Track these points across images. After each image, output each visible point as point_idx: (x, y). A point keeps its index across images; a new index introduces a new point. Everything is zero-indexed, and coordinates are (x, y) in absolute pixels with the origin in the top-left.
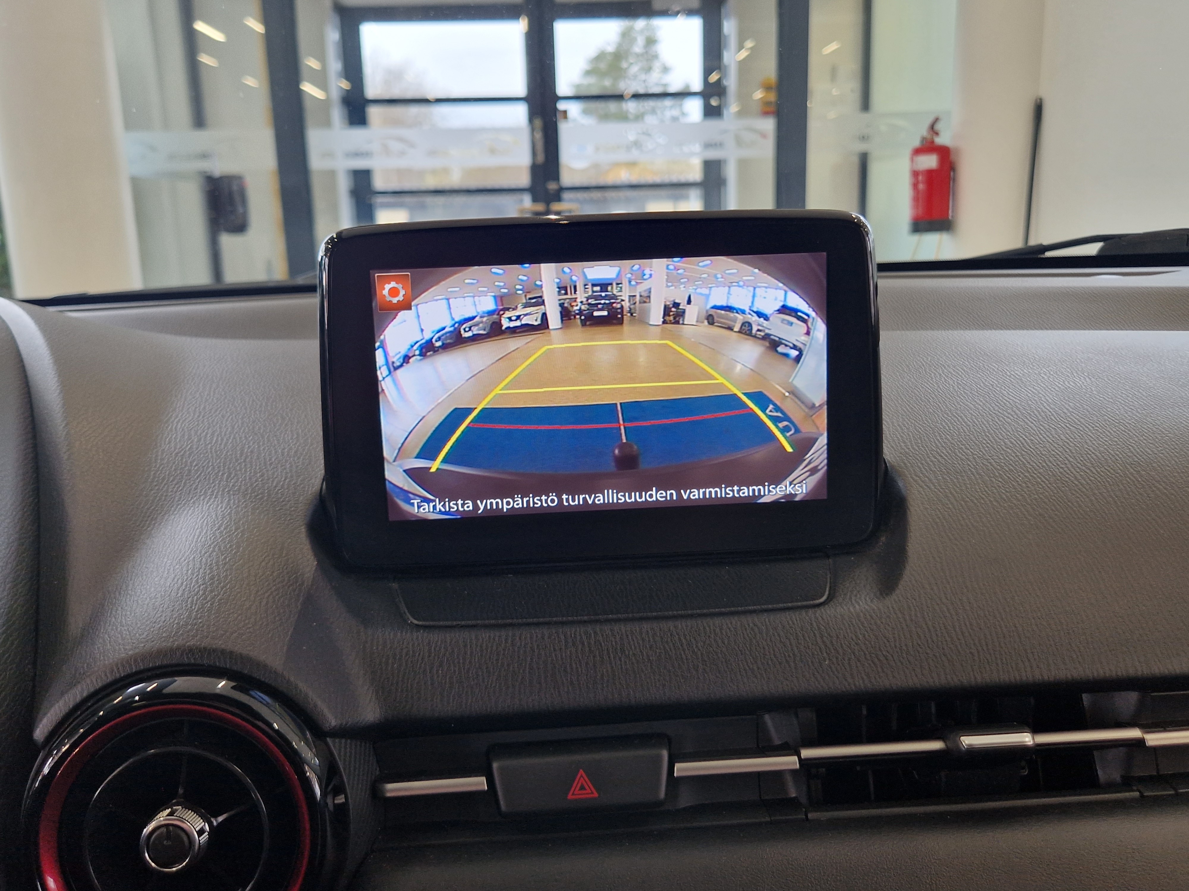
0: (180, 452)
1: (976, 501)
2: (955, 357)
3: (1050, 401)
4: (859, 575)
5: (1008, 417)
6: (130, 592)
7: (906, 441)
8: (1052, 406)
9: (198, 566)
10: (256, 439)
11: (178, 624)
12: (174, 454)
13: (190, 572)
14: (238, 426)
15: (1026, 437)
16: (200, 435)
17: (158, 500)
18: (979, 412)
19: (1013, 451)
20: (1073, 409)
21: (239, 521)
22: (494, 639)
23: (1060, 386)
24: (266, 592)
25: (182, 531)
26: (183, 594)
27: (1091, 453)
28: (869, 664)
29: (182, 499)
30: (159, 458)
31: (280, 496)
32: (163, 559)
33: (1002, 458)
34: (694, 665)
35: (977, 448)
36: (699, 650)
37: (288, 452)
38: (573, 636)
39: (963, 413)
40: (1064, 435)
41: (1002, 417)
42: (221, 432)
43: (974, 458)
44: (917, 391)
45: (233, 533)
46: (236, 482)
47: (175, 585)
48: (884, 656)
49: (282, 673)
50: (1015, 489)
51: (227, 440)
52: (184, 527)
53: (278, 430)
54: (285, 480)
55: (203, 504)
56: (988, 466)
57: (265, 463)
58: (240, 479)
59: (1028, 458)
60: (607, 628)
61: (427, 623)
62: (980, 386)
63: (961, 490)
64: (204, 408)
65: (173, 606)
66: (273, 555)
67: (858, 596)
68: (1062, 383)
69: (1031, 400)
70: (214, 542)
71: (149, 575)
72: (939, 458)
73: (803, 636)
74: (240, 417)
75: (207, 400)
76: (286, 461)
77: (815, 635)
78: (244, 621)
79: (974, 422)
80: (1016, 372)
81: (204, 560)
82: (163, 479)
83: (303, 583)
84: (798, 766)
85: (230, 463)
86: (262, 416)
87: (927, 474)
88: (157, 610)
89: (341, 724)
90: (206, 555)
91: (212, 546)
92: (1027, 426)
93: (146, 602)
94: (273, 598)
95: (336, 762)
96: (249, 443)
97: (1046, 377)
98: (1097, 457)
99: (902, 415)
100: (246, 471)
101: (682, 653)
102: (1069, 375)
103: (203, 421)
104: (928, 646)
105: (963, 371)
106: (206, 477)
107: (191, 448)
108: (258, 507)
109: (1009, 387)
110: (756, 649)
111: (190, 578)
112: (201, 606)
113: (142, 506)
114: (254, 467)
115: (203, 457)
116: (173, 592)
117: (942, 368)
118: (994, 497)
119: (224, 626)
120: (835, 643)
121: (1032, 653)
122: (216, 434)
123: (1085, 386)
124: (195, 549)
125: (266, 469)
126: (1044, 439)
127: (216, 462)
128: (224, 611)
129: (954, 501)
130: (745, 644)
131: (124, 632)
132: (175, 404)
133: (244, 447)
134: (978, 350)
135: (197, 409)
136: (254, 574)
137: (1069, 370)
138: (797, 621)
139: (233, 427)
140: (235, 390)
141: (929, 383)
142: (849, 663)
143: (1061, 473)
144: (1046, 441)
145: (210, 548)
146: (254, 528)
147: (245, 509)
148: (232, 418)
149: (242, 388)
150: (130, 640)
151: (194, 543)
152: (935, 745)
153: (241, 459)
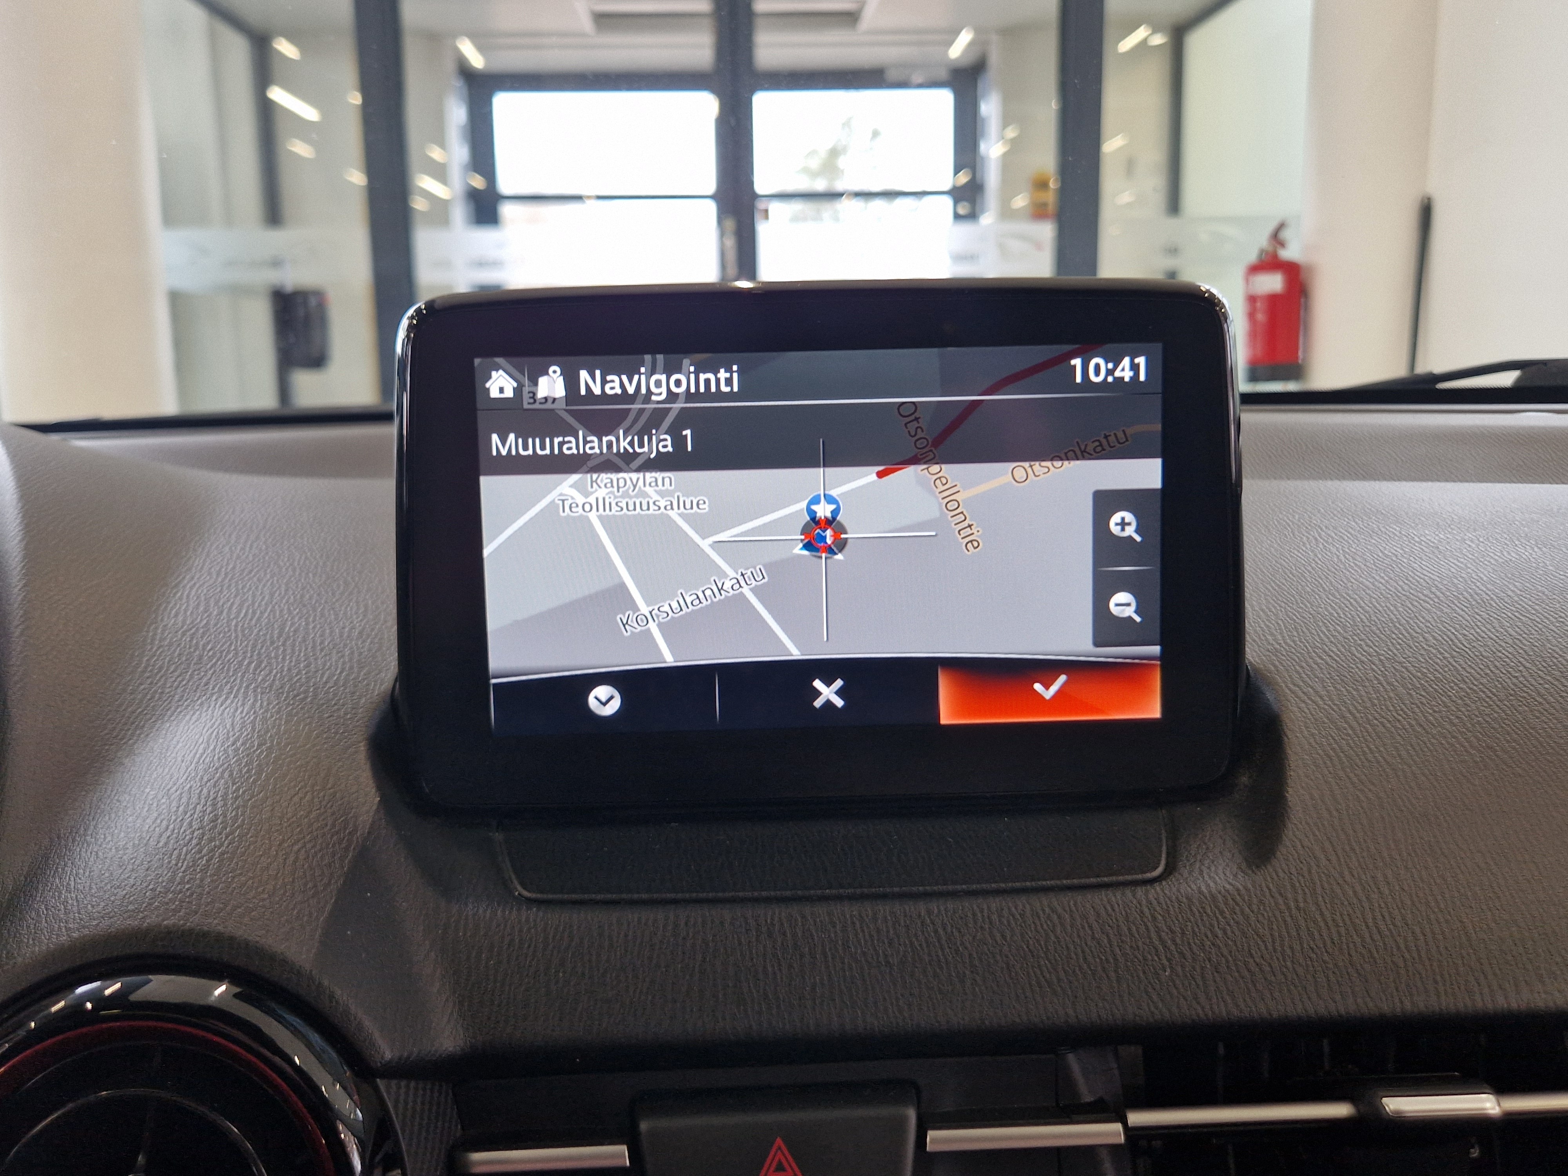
0: (191, 629)
1: (1388, 725)
2: (1334, 515)
3: (1485, 578)
4: (1210, 836)
5: (1425, 602)
6: (88, 838)
7: (1275, 633)
8: (1488, 586)
9: (194, 800)
10: (305, 611)
11: (154, 890)
12: (180, 632)
13: (181, 809)
14: (280, 594)
15: (1456, 631)
16: (223, 606)
17: (149, 699)
18: (1381, 593)
19: (1439, 651)
20: (1521, 591)
21: (266, 733)
22: (646, 924)
23: (1496, 557)
24: (296, 843)
25: (178, 747)
26: (166, 844)
27: (1557, 656)
28: (1234, 978)
29: (184, 699)
30: (158, 638)
31: (331, 696)
32: (145, 789)
33: (1423, 660)
34: (958, 972)
35: (1383, 645)
36: (966, 948)
37: (350, 631)
38: (768, 921)
39: (1357, 594)
40: (1513, 629)
41: (1417, 601)
42: (253, 603)
43: (1380, 660)
45: (254, 751)
46: (267, 676)
47: (157, 829)
48: (1257, 964)
49: (311, 973)
50: (1446, 706)
51: (261, 613)
52: (181, 740)
53: (337, 600)
54: (341, 673)
55: (214, 707)
56: (1403, 672)
57: (314, 647)
58: (275, 671)
59: (1462, 662)
60: (821, 910)
61: (544, 897)
62: (1378, 556)
63: (1366, 708)
64: (234, 568)
65: (149, 862)
66: (313, 786)
67: (1213, 869)
68: (1499, 554)
69: (1456, 578)
70: (223, 764)
71: (120, 813)
72: (1328, 659)
73: (1129, 929)
74: (285, 581)
75: (238, 557)
76: (345, 645)
77: (1148, 929)
78: (257, 888)
79: (1375, 607)
80: (1428, 537)
81: (205, 791)
82: (161, 668)
83: (355, 830)
84: (1122, 1139)
85: (262, 647)
86: (317, 580)
87: (1310, 683)
88: (124, 867)
89: (401, 1059)
90: (209, 784)
91: (221, 770)
92: (1455, 615)
93: (110, 855)
94: (306, 852)
95: (390, 1118)
96: (292, 618)
97: (1474, 546)
99: (1265, 595)
100: (284, 659)
101: (940, 952)
102: (1508, 543)
103: (230, 586)
104: (1327, 952)
105: (1349, 535)
106: (224, 667)
107: (207, 623)
108: (297, 713)
109: (1420, 558)
110: (1056, 948)
111: (181, 818)
112: (191, 864)
113: (123, 708)
114: (297, 654)
115: (224, 637)
116: (152, 839)
117: (1317, 531)
118: (1415, 719)
119: (224, 896)
120: (1178, 941)
121: (1490, 964)
122: (246, 604)
123: (1534, 558)
124: (193, 775)
125: (314, 657)
126: (1484, 635)
127: (241, 644)
128: (227, 873)
129: (1355, 724)
130: (1038, 941)
131: (70, 902)
132: (191, 561)
133: (285, 624)
134: (1368, 506)
135: (223, 570)
136: (279, 814)
137: (1506, 536)
138: (1119, 905)
139: (272, 595)
140: (282, 543)
141: (1301, 551)
142: (1203, 977)
143: (1516, 685)
144: (1486, 636)
145: (217, 773)
146: (287, 745)
147: (277, 715)
148: (273, 582)
149: (292, 541)
150: (76, 915)
151: (193, 765)
152: (1340, 1110)
153: (279, 641)
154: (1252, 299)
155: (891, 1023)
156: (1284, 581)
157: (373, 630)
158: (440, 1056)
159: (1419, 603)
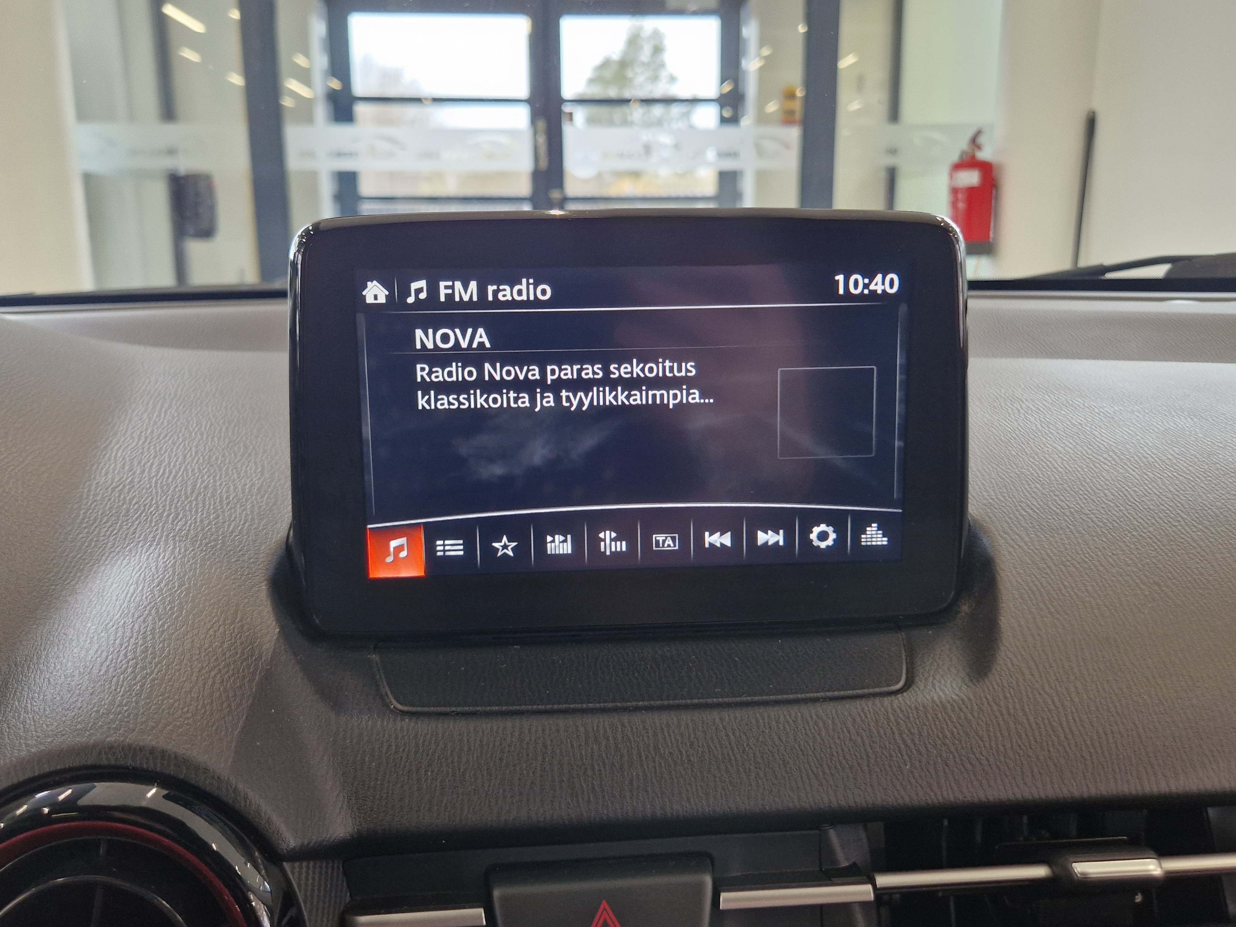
0: (118, 486)
1: (1078, 566)
2: (1032, 390)
3: (1150, 444)
4: (940, 655)
5: (1105, 464)
6: (41, 666)
7: (989, 490)
8: (1153, 450)
9: (128, 634)
10: (212, 471)
11: (98, 711)
12: (110, 489)
13: (117, 642)
14: (191, 455)
15: (1129, 488)
16: (144, 466)
17: (87, 547)
18: (1070, 457)
19: (1116, 505)
20: (1178, 454)
21: (184, 576)
22: (497, 732)
23: (1158, 426)
24: (212, 670)
25: (113, 588)
26: (106, 672)
27: (1207, 509)
28: (960, 770)
29: (116, 546)
30: (92, 493)
31: (237, 543)
32: (86, 624)
33: (1103, 512)
34: (745, 768)
35: (1073, 500)
36: (751, 748)
37: (250, 488)
38: (595, 729)
39: (1051, 457)
40: (1173, 486)
41: (1098, 463)
42: (169, 463)
43: (1071, 512)
44: (995, 428)
45: (176, 592)
46: (183, 526)
47: (98, 659)
48: (978, 759)
49: (228, 779)
50: (1122, 550)
52: (115, 581)
53: (238, 461)
54: (244, 524)
55: (141, 553)
56: (1088, 522)
57: (221, 502)
58: (189, 522)
59: (1134, 514)
60: (636, 719)
61: (414, 709)
62: (1067, 424)
63: (1060, 551)
64: (152, 432)
65: (93, 688)
66: (225, 620)
67: (943, 682)
68: (1160, 424)
69: (1129, 444)
70: (150, 603)
71: (67, 645)
72: (1031, 512)
73: (878, 732)
74: (195, 444)
75: (155, 423)
76: (247, 500)
77: (893, 732)
78: (182, 709)
79: (1066, 468)
80: (1105, 409)
81: (137, 626)
82: (95, 520)
83: (260, 656)
84: (871, 897)
85: (178, 501)
86: (221, 444)
87: (1017, 531)
88: (72, 692)
89: (302, 845)
90: (139, 620)
91: (148, 608)
92: (1128, 474)
93: (60, 681)
94: (221, 677)
95: (295, 893)
96: (202, 477)
97: (1141, 416)
98: (1214, 513)
100: (197, 512)
101: (730, 752)
102: (1167, 414)
103: (149, 448)
104: (1031, 748)
105: (1044, 407)
106: (147, 519)
107: (132, 481)
108: (209, 558)
109: (1100, 427)
110: (821, 748)
111: (118, 650)
112: (127, 689)
113: (66, 554)
114: (207, 507)
115: (146, 493)
116: (94, 668)
117: (1019, 403)
118: (1099, 561)
119: (156, 716)
120: (917, 742)
121: (1156, 756)
122: (164, 464)
123: (1187, 427)
124: (126, 612)
125: (221, 510)
126: (1150, 491)
127: (160, 499)
128: (157, 696)
129: (1051, 565)
130: (807, 742)
131: (28, 722)
132: (117, 426)
133: (196, 482)
134: (1058, 382)
135: (143, 434)
136: (198, 645)
137: (1165, 408)
138: (870, 713)
139: (185, 457)
140: (191, 411)
141: (1007, 420)
142: (935, 768)
143: (1174, 532)
144: (1152, 493)
145: (145, 611)
146: (201, 586)
147: (193, 560)
148: (184, 444)
149: (199, 409)
150: (34, 733)
151: (125, 603)
152: (1039, 872)
153: (192, 497)
154: (955, 191)
155: (693, 809)
156: (995, 446)
157: (269, 487)
158: (333, 841)
159: (1100, 464)
